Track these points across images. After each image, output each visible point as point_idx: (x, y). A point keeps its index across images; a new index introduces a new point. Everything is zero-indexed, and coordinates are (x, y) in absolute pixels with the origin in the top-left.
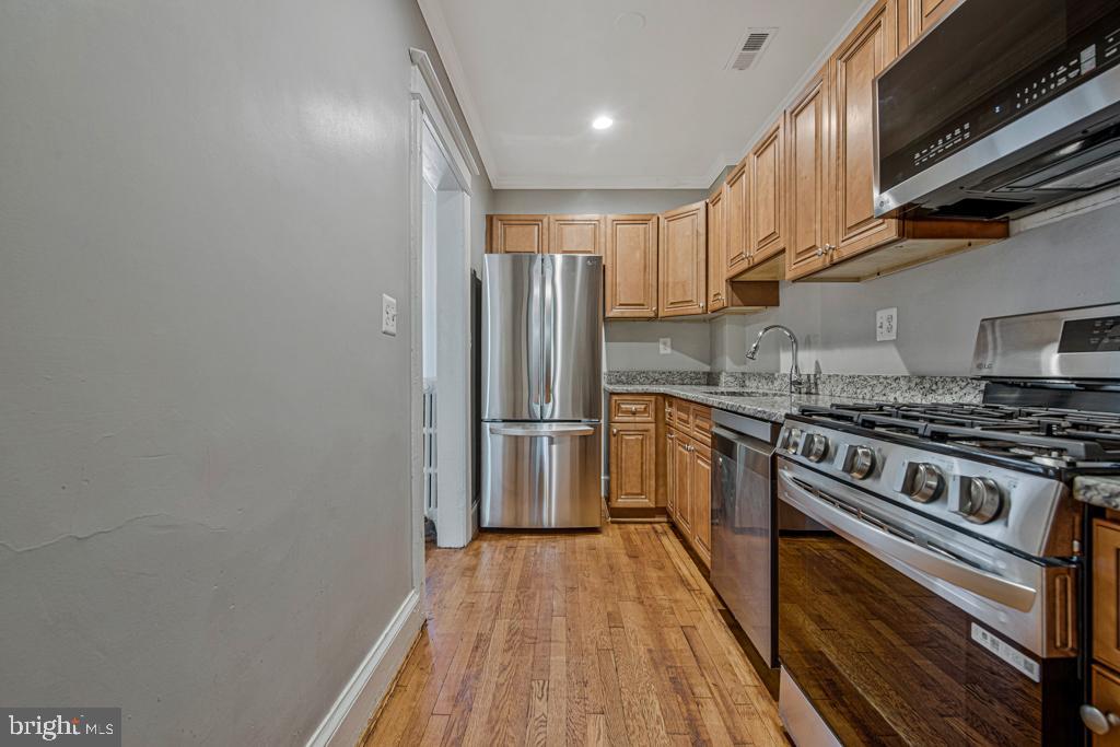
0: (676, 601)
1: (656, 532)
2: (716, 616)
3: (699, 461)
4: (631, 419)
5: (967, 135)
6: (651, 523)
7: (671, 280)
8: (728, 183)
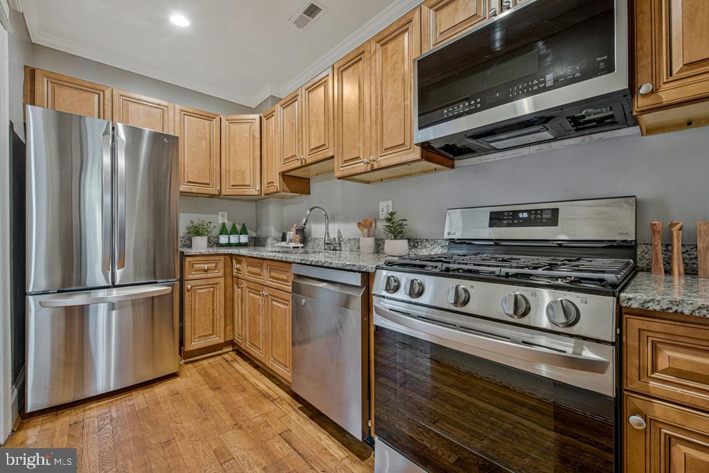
0: (266, 414)
1: (227, 361)
2: (299, 414)
3: (274, 303)
4: (204, 275)
5: (479, 105)
6: (220, 355)
7: (232, 167)
8: (282, 106)
